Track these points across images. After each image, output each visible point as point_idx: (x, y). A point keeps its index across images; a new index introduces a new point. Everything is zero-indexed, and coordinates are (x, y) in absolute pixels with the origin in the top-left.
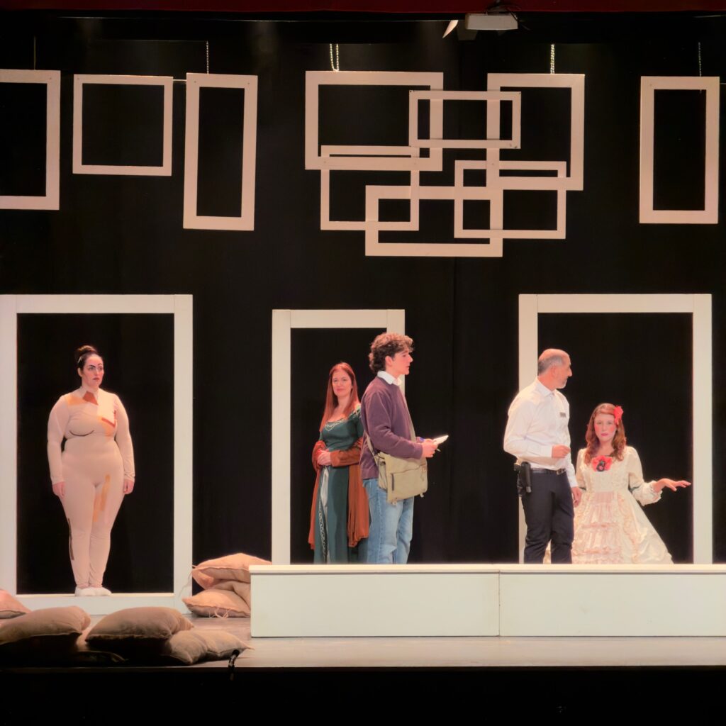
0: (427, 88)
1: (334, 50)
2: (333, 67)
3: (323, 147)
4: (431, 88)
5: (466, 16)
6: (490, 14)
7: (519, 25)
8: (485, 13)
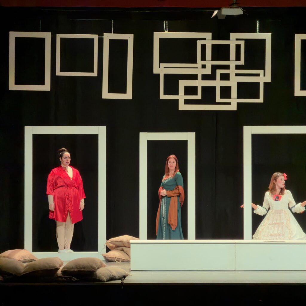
0: (205, 39)
1: (166, 24)
2: (165, 31)
3: (161, 64)
4: (207, 39)
5: (221, 8)
6: (231, 8)
7: (243, 12)
8: (229, 7)
